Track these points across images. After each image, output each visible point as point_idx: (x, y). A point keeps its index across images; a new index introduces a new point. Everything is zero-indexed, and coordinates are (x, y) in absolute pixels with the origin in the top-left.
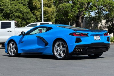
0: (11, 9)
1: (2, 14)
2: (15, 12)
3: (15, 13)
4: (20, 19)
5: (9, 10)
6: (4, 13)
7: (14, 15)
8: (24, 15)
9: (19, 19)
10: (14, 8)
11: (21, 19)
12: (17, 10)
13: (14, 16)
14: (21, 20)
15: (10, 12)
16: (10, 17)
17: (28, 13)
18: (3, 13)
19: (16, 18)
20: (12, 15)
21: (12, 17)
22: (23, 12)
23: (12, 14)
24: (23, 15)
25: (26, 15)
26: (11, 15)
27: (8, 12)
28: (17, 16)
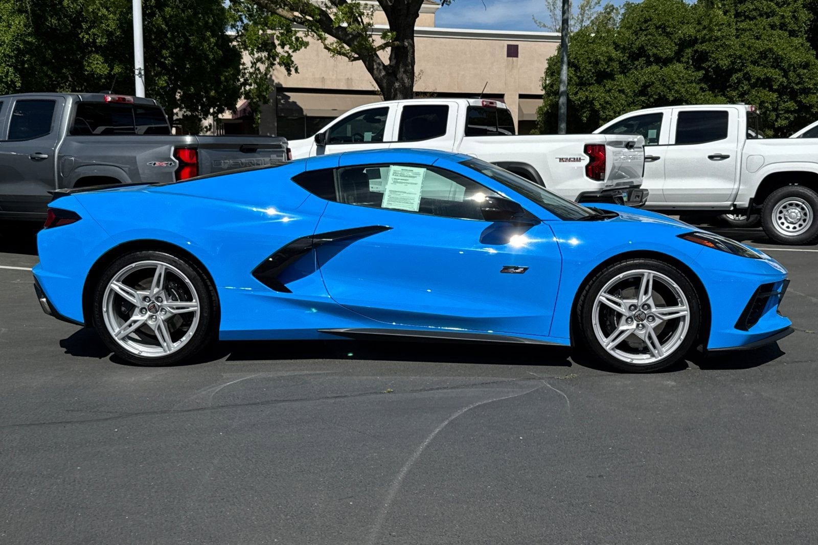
0: (738, 53)
1: (701, 74)
2: (754, 63)
3: (750, 68)
4: (771, 90)
5: (730, 56)
6: (707, 71)
7: (747, 77)
8: (791, 74)
9: (766, 92)
10: (749, 48)
11: (774, 91)
12: (763, 55)
13: (748, 79)
14: (775, 95)
15: (733, 63)
16: (730, 86)
17: (806, 66)
18: (703, 68)
19: (753, 86)
20: (740, 75)
21: (739, 82)
22: (785, 65)
23: (740, 70)
24: (786, 75)
25: (799, 75)
26: (734, 77)
27: (725, 63)
28: (758, 79)
